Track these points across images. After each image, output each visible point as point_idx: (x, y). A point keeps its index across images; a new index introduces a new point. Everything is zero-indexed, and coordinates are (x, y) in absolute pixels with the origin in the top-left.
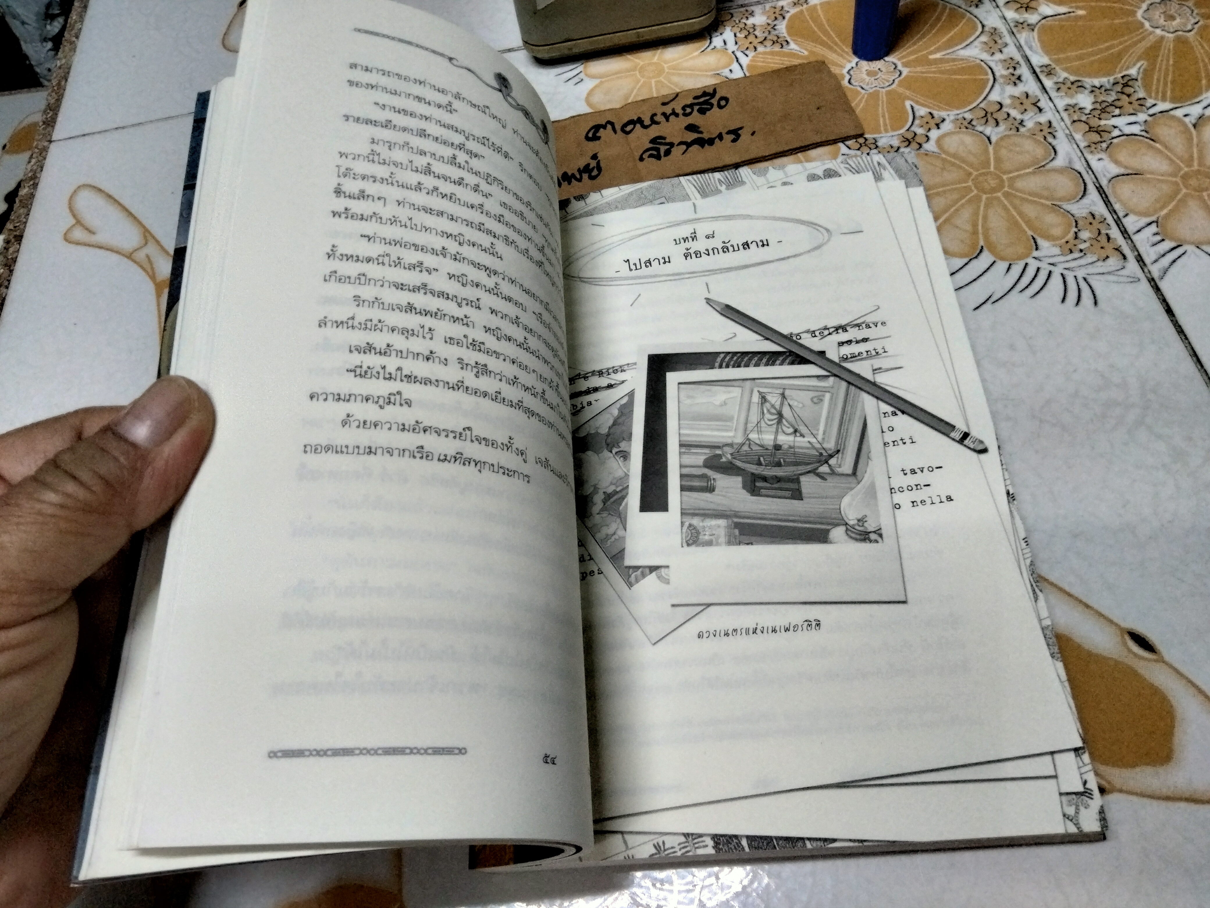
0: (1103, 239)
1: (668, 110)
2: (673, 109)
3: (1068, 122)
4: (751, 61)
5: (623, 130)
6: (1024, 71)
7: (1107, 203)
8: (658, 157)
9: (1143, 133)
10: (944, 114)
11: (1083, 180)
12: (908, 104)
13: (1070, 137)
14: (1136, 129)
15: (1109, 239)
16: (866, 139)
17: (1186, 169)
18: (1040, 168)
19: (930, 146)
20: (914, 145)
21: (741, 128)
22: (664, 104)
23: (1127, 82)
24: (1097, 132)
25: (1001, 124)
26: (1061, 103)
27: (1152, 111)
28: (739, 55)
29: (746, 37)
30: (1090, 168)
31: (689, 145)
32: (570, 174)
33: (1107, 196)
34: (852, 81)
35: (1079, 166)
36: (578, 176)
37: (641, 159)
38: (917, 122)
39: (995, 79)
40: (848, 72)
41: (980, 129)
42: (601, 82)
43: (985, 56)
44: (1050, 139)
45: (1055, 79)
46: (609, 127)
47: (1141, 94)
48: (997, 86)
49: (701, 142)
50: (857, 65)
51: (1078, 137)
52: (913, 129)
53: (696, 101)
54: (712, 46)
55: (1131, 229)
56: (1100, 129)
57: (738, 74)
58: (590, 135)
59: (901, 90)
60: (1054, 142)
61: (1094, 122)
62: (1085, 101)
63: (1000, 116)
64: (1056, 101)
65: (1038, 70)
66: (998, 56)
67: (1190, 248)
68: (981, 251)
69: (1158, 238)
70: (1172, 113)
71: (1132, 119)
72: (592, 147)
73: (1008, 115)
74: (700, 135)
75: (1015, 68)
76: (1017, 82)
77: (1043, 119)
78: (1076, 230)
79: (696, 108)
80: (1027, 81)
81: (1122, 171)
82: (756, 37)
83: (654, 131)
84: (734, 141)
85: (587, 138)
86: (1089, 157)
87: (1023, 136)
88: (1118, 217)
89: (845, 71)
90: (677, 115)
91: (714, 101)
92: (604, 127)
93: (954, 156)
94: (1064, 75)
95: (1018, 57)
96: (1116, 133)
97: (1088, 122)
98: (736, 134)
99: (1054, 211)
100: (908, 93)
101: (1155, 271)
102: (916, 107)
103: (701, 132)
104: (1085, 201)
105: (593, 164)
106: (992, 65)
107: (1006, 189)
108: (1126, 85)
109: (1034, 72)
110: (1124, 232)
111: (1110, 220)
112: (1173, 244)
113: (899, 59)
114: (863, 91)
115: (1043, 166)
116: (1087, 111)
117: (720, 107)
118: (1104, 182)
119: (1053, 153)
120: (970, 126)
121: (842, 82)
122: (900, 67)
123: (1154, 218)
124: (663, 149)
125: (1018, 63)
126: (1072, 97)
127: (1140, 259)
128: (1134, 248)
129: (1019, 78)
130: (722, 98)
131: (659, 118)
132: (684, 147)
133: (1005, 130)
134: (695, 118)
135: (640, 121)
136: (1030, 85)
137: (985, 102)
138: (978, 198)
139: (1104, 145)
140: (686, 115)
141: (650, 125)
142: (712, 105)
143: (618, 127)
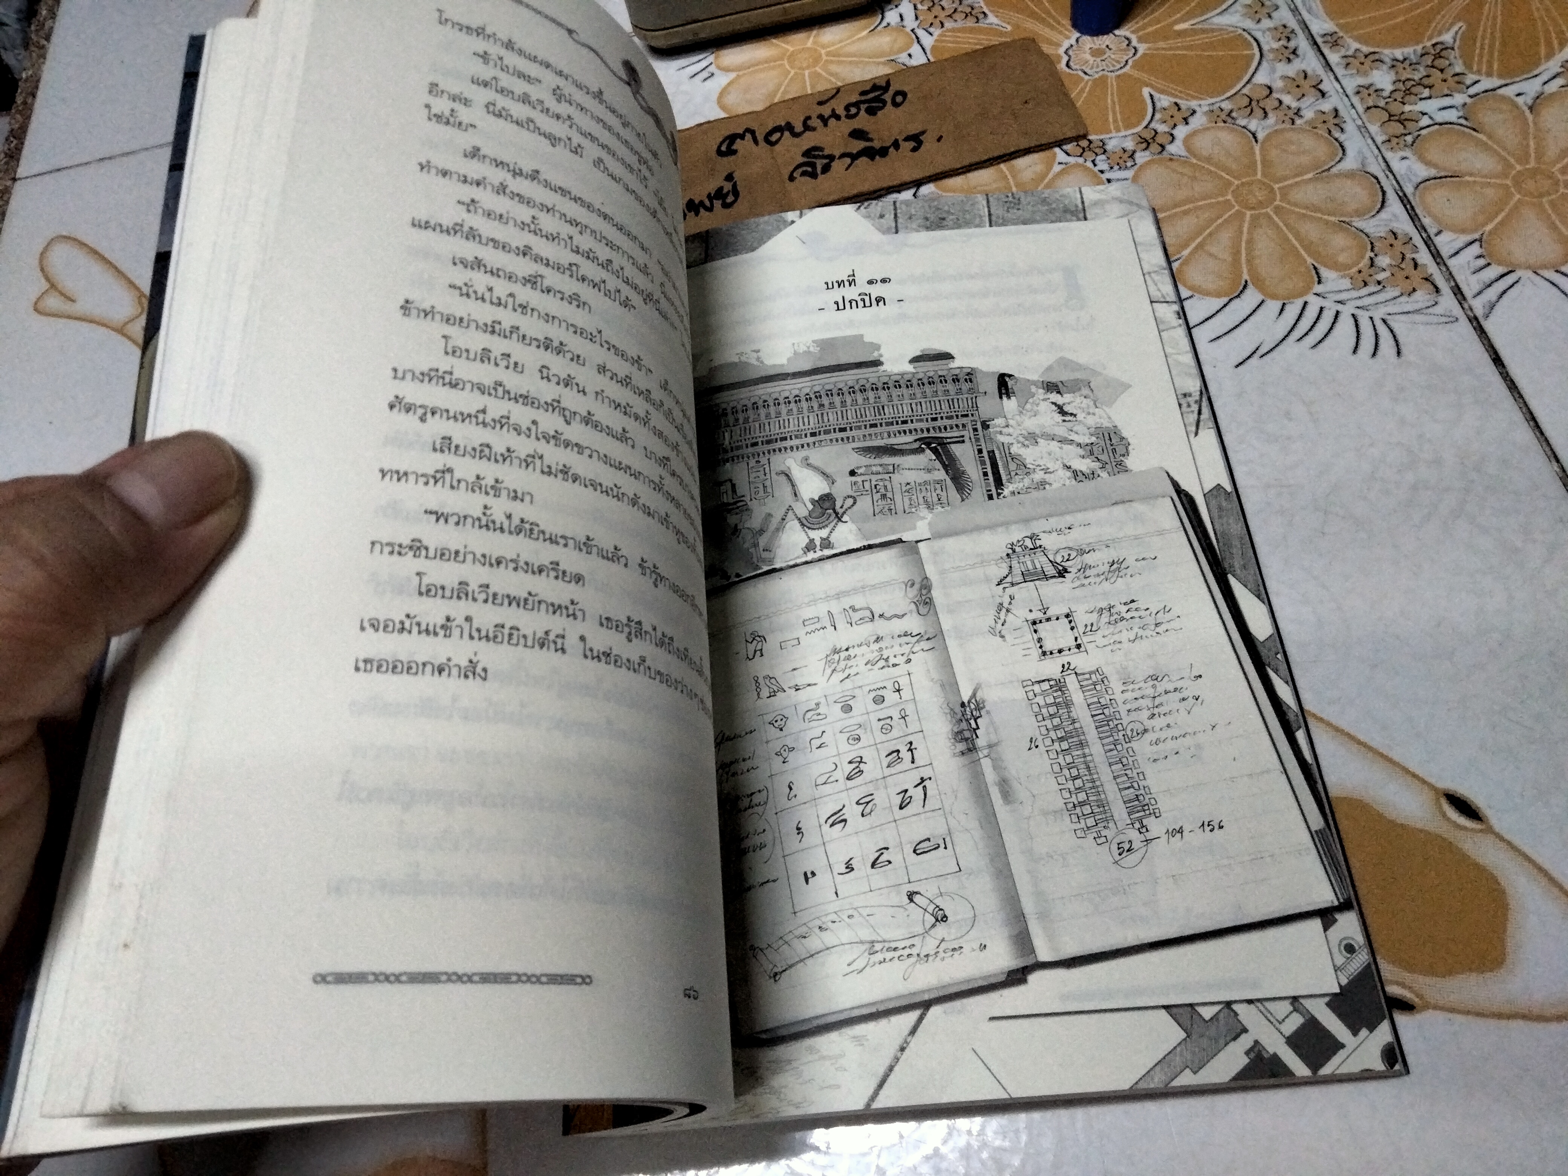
0: (1408, 265)
1: (826, 111)
2: (833, 110)
3: (1360, 109)
4: (936, 41)
5: (767, 140)
6: (1302, 43)
7: (1414, 217)
8: (814, 175)
9: (1463, 121)
10: (1194, 104)
11: (1382, 187)
12: (1146, 91)
13: (1363, 129)
14: (1452, 115)
15: (1416, 266)
16: (1090, 142)
17: (1519, 167)
18: (1323, 173)
19: (1175, 148)
20: (1155, 148)
21: (923, 133)
22: (820, 103)
23: (1440, 51)
24: (1399, 121)
25: (1270, 115)
26: (1351, 84)
27: (1472, 91)
28: (921, 33)
29: (929, 9)
30: (1391, 172)
31: (854, 157)
32: (697, 202)
33: (1412, 208)
34: (1071, 64)
35: (1376, 168)
36: (707, 203)
37: (792, 178)
38: (1158, 116)
39: (1262, 55)
40: (1066, 53)
41: (1243, 122)
42: (738, 77)
43: (1249, 24)
44: (1337, 134)
45: (1343, 52)
46: (748, 136)
47: (1458, 69)
48: (1265, 64)
49: (870, 153)
50: (1077, 41)
51: (1374, 129)
52: (1153, 125)
53: (863, 98)
54: (884, 24)
55: (1445, 252)
56: (1403, 117)
57: (919, 59)
58: (724, 148)
59: (1136, 74)
60: (1342, 137)
61: (1395, 108)
62: (1383, 79)
63: (1270, 104)
64: (1344, 82)
65: (1319, 40)
66: (1266, 23)
67: (1525, 274)
68: (1245, 287)
69: (1482, 262)
70: (1501, 91)
71: (1447, 101)
72: (726, 164)
73: (1281, 102)
74: (868, 144)
75: (1289, 39)
76: (1292, 57)
77: (1326, 106)
78: (1372, 255)
79: (863, 107)
80: (1304, 55)
81: (1433, 172)
82: (943, 8)
83: (809, 140)
84: (914, 150)
85: (720, 153)
86: (1389, 155)
87: (1301, 130)
88: (1429, 236)
89: (1061, 51)
90: (838, 118)
91: (888, 97)
92: (742, 137)
93: (1208, 160)
94: (1355, 45)
95: (1293, 24)
96: (1425, 121)
97: (1389, 107)
98: (917, 140)
99: (1342, 229)
100: (1145, 77)
101: (1478, 306)
102: (1156, 95)
103: (871, 140)
104: (1383, 215)
105: (728, 186)
106: (1258, 35)
107: (1277, 203)
108: (1438, 56)
109: (1315, 43)
110: (1436, 255)
111: (1418, 240)
112: (1501, 270)
113: (1133, 32)
114: (1086, 77)
115: (1329, 169)
116: (1386, 94)
117: (896, 105)
118: (1409, 189)
119: (1340, 155)
120: (1229, 120)
121: (1058, 67)
122: (1134, 43)
123: (1477, 236)
124: (820, 163)
125: (1293, 31)
126: (1365, 74)
127: (1457, 291)
128: (1450, 276)
129: (1294, 52)
130: (898, 93)
131: (815, 122)
132: (848, 160)
133: (1276, 123)
134: (863, 121)
135: (789, 127)
136: (1310, 62)
137: (1249, 86)
138: (1240, 215)
139: (1409, 139)
140: (849, 117)
141: (804, 132)
142: (884, 103)
143: (760, 137)
